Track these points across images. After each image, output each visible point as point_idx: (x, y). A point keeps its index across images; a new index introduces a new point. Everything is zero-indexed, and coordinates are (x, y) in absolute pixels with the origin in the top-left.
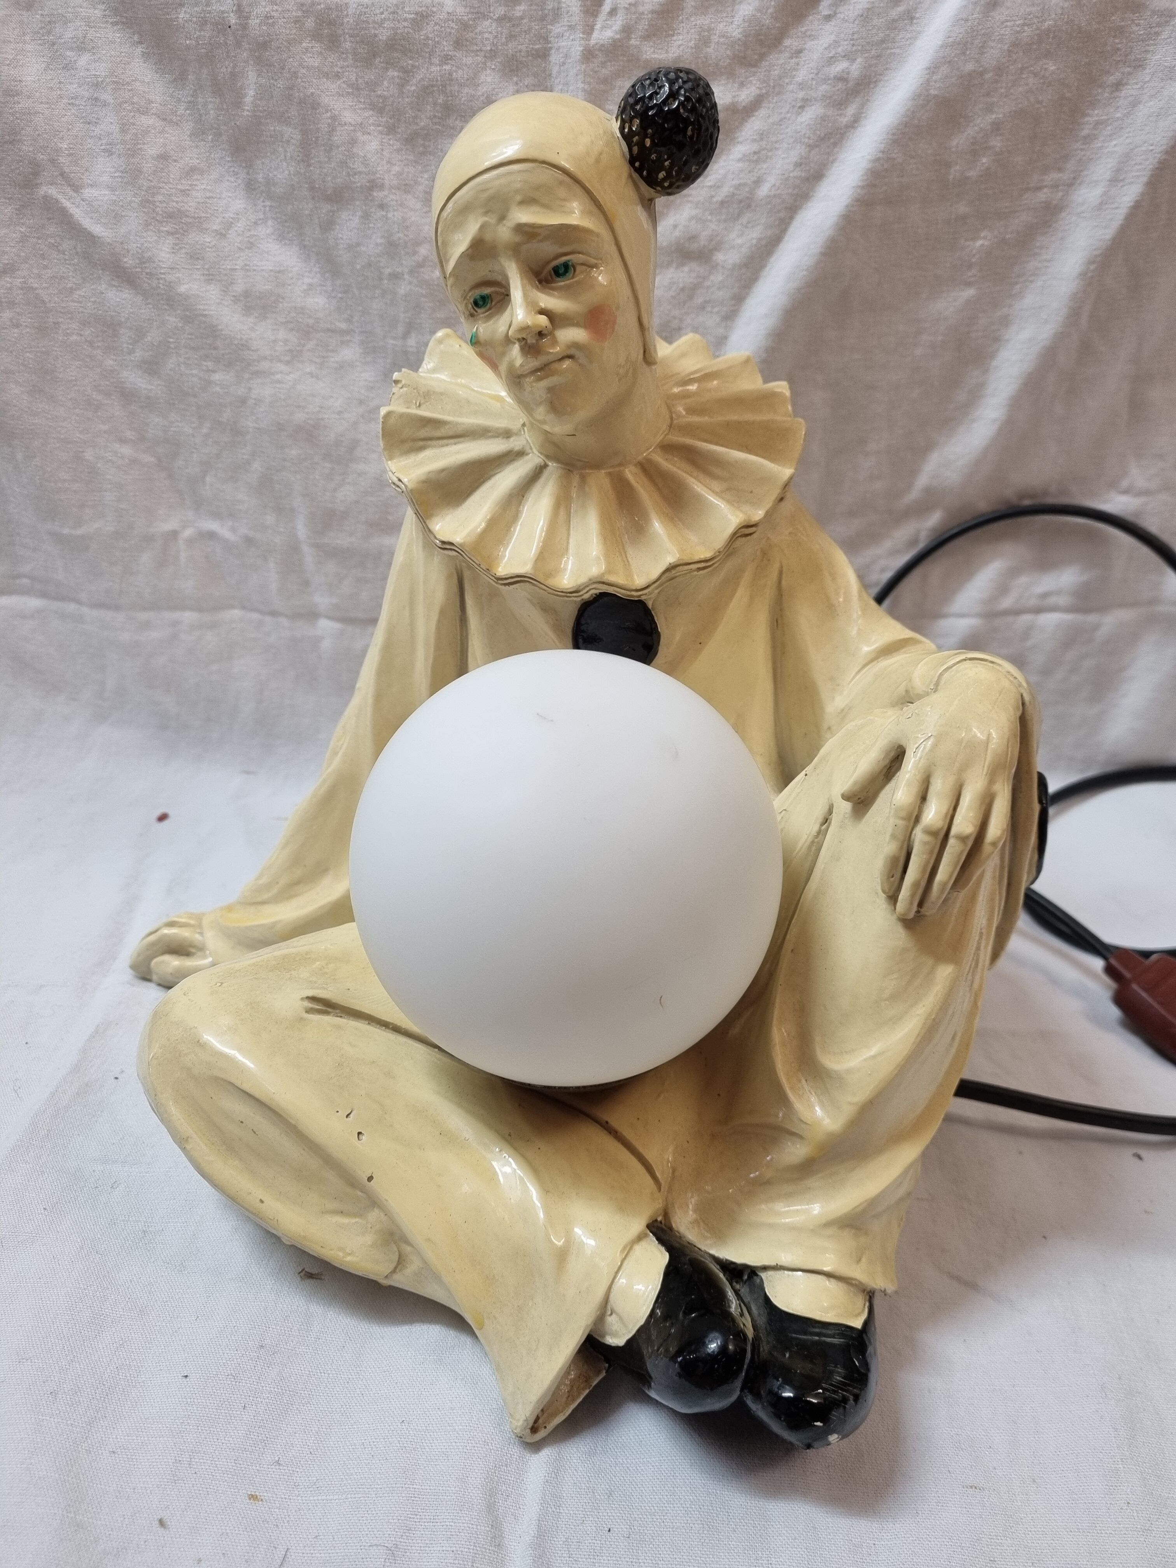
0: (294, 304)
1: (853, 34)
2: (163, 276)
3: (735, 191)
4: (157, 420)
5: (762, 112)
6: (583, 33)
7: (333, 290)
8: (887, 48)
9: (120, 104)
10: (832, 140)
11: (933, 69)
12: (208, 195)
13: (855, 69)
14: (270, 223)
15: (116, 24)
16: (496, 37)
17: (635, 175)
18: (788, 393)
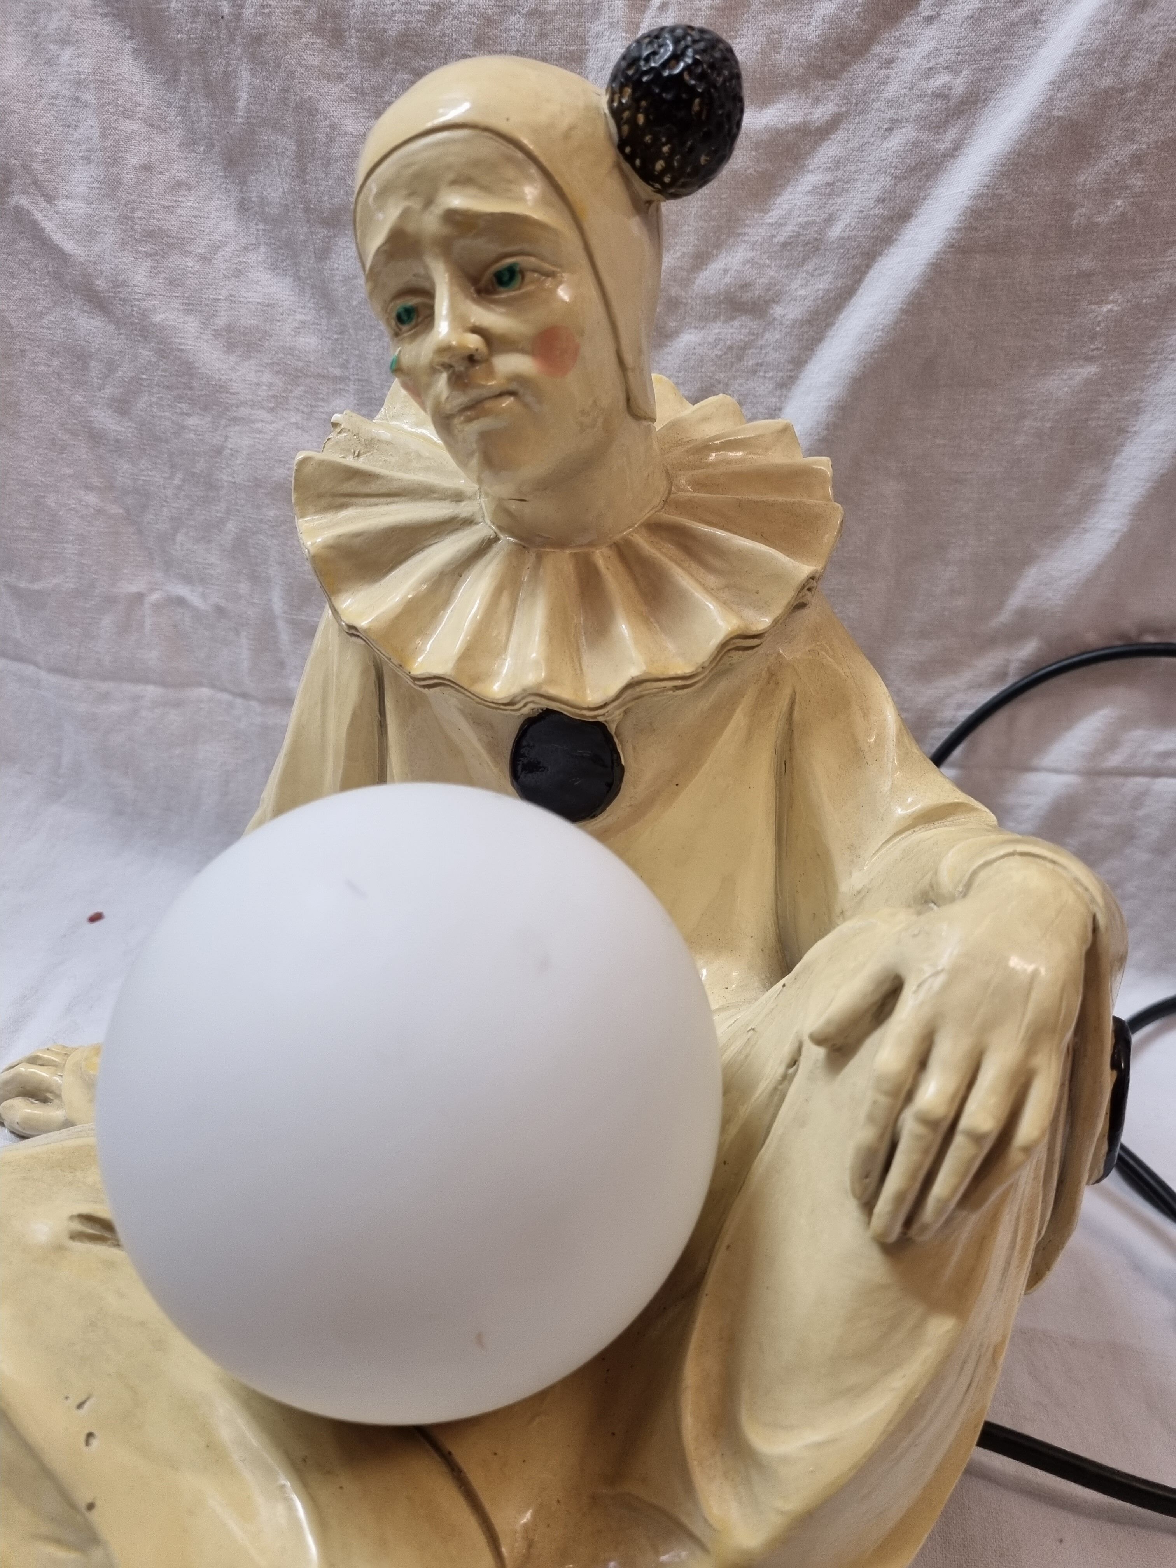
0: (281, 344)
1: (960, 40)
2: (137, 303)
3: (801, 231)
4: (126, 466)
5: (839, 135)
7: (328, 330)
8: (1003, 59)
9: (103, 106)
10: (925, 172)
11: (1058, 84)
12: (195, 213)
13: (960, 84)
14: (262, 249)
15: (106, 15)
16: (524, 35)
17: (626, 166)
18: (829, 473)
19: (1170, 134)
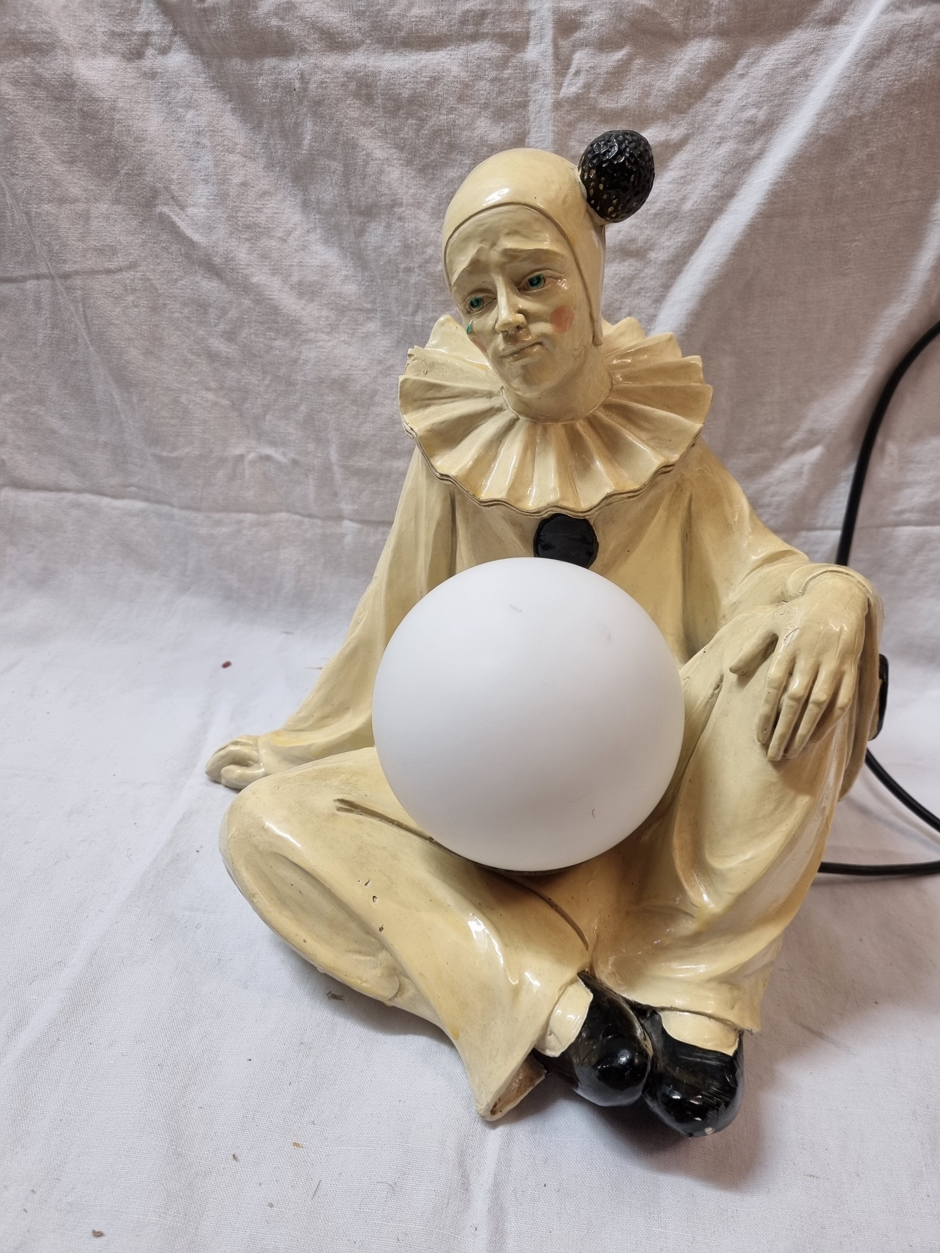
0: (333, 291)
1: (761, 88)
2: (241, 271)
3: (666, 206)
4: (233, 374)
5: (689, 147)
6: (554, 89)
7: (362, 280)
8: (787, 99)
9: (215, 147)
10: (742, 168)
11: (822, 115)
12: (275, 211)
13: (762, 115)
14: (318, 231)
15: (213, 87)
16: (489, 93)
17: (591, 210)
18: (700, 364)
19: (890, 141)
